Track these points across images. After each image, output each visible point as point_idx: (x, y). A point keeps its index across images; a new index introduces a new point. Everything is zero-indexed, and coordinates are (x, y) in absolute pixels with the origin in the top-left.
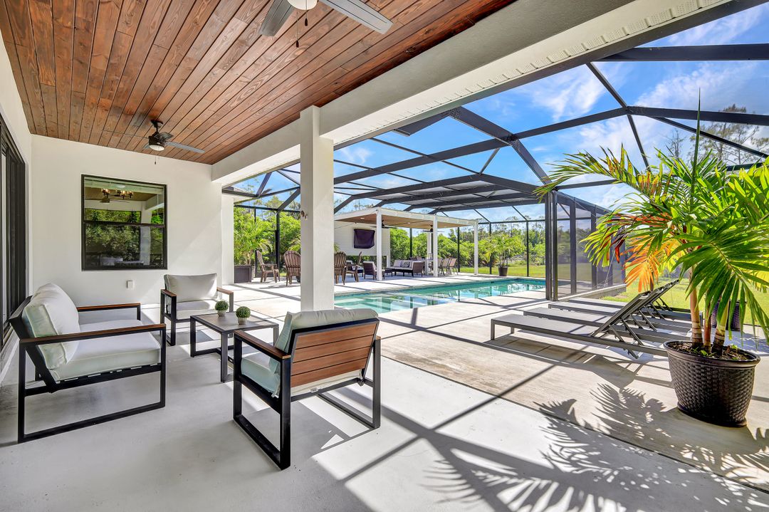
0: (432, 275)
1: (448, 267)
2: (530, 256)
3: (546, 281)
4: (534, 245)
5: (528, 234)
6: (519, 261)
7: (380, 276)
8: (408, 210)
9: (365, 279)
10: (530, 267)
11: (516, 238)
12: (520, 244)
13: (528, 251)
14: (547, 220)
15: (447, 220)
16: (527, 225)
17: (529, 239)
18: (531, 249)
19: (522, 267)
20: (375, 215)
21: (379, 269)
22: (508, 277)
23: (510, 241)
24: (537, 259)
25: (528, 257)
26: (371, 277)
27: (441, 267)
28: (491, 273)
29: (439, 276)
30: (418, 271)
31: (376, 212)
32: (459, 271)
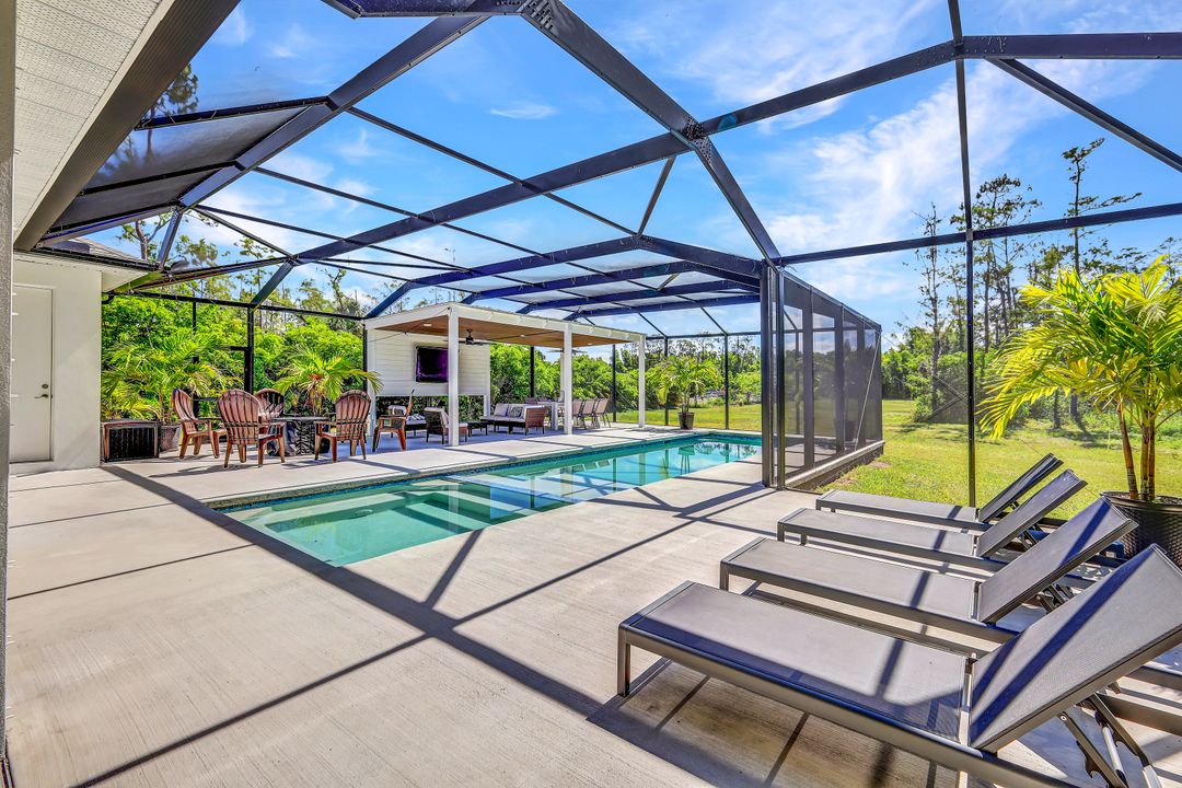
0: (561, 430)
1: (593, 414)
2: (731, 391)
3: (763, 438)
4: (734, 375)
5: (726, 356)
6: (714, 399)
7: (454, 436)
8: (523, 311)
9: (428, 444)
10: (731, 408)
11: (709, 364)
12: (713, 372)
13: (726, 382)
14: (765, 333)
15: (590, 331)
16: (726, 340)
17: (729, 366)
18: (732, 381)
19: (718, 409)
20: (446, 318)
21: (453, 422)
22: (694, 430)
23: (698, 368)
24: (739, 395)
25: (728, 394)
26: (439, 438)
27: (580, 415)
28: (667, 424)
29: (575, 430)
30: (537, 425)
31: (446, 313)
32: (615, 421)
